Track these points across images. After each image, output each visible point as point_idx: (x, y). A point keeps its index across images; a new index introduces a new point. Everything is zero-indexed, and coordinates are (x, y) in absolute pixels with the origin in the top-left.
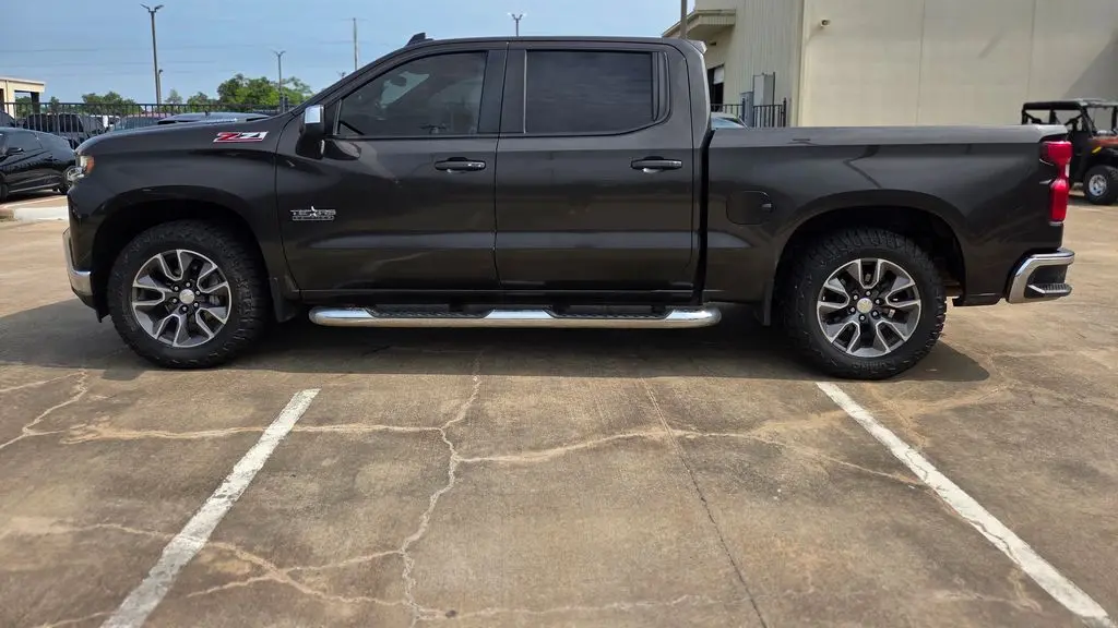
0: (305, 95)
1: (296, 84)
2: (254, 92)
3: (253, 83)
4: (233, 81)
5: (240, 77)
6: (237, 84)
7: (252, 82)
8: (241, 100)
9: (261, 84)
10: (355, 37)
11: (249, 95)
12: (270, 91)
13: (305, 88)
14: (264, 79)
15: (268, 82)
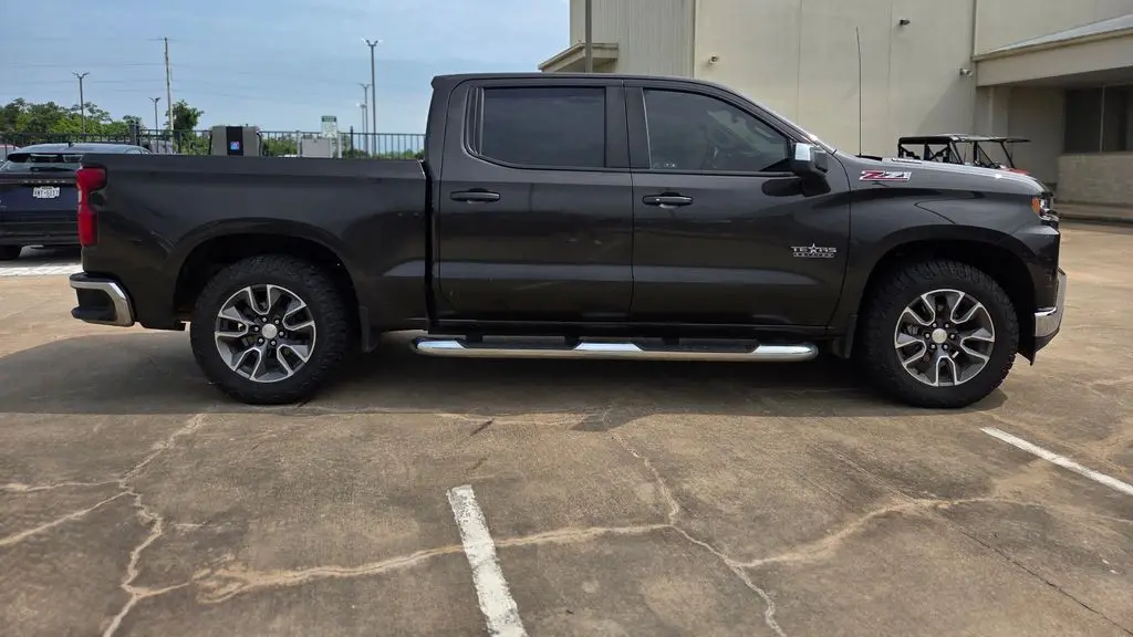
0: (102, 122)
1: (91, 111)
2: (38, 118)
3: (37, 109)
4: (10, 107)
5: (21, 102)
6: (16, 110)
7: (34, 107)
8: (22, 128)
9: (49, 111)
10: (167, 59)
11: (34, 122)
12: (60, 119)
13: (104, 115)
14: (51, 104)
15: (56, 108)
